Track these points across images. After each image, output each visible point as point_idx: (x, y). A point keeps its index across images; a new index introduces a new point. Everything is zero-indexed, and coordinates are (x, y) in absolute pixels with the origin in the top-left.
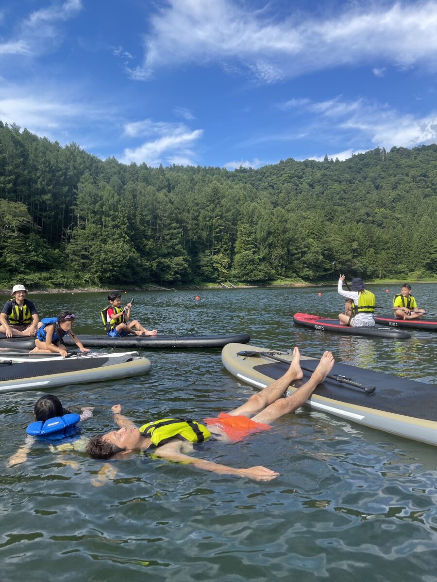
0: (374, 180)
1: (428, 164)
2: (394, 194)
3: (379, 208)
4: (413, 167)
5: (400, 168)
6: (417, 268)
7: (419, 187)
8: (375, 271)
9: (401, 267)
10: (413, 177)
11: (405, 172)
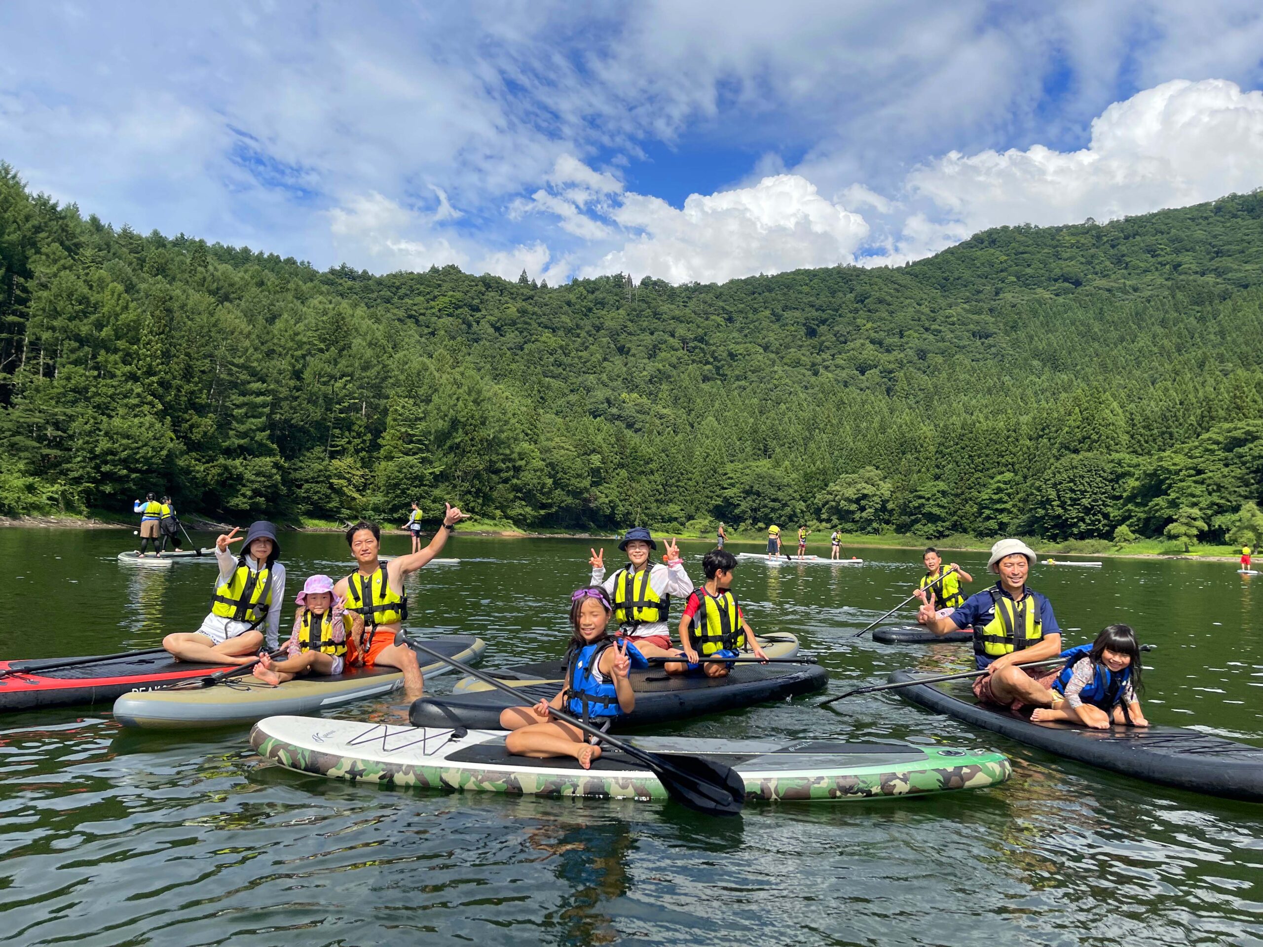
0: (614, 335)
1: (707, 319)
2: (651, 367)
3: (628, 393)
4: (681, 322)
5: (659, 319)
6: (699, 514)
7: (693, 361)
8: (629, 513)
9: (673, 509)
10: (684, 341)
11: (669, 328)
